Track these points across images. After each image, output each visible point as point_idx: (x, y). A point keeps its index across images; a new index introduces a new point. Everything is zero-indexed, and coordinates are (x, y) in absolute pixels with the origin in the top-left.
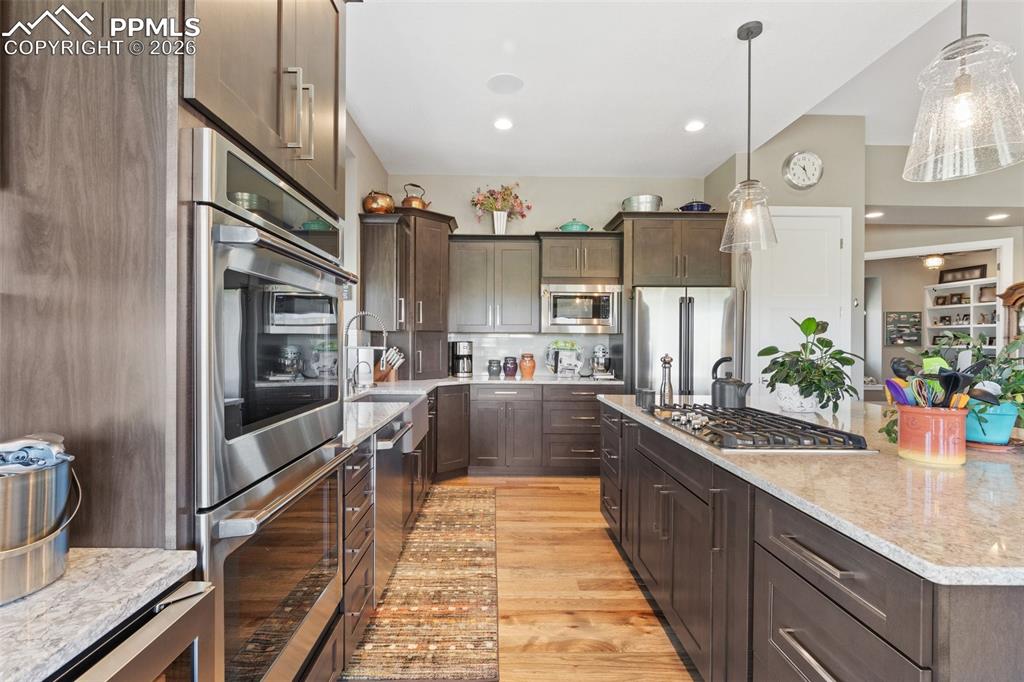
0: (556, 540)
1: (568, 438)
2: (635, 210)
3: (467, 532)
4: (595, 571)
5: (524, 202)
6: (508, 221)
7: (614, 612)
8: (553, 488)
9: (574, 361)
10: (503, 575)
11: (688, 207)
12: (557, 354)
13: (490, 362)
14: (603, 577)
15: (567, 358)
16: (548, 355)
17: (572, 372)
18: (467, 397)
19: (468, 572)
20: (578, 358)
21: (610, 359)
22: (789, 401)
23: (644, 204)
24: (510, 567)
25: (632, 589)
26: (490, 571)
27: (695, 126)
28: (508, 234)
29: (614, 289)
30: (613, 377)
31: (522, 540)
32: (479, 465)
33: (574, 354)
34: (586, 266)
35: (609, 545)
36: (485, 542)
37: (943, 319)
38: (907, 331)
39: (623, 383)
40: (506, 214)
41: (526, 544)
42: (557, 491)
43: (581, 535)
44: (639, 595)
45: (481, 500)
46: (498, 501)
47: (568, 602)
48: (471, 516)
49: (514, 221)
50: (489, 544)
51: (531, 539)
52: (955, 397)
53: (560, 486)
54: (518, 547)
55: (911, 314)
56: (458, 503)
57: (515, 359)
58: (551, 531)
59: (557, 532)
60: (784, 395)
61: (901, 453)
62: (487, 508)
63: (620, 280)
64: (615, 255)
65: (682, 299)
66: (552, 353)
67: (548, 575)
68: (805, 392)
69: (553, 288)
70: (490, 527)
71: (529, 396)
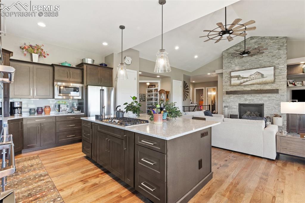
0: (68, 164)
1: (65, 133)
2: (87, 62)
3: (32, 172)
4: (85, 168)
5: (45, 52)
6: (39, 58)
7: (94, 176)
8: (61, 150)
9: (66, 108)
10: (54, 179)
11: (101, 65)
12: (59, 106)
13: (30, 109)
14: (88, 169)
15: (63, 107)
16: (56, 106)
17: (65, 111)
18: (22, 123)
19: (39, 183)
20: (67, 107)
21: (79, 107)
22: (130, 115)
23: (89, 61)
24: (55, 177)
25: (97, 169)
26: (49, 180)
27: (105, 44)
28: (38, 62)
29: (81, 85)
30: (80, 112)
31: (57, 168)
32: (28, 148)
33: (66, 105)
34: (71, 77)
35: (86, 160)
36: (42, 172)
37: (149, 96)
38: (143, 98)
39: (84, 114)
40: (38, 55)
41: (58, 168)
42: (63, 150)
43: (77, 160)
44: (99, 170)
45: (34, 160)
46: (41, 159)
47: (80, 178)
48: (32, 166)
49: (41, 58)
50: (44, 172)
51: (60, 166)
52: (162, 111)
53: (64, 148)
54: (56, 170)
55: (144, 94)
56: (22, 164)
57: (42, 108)
58: (66, 162)
59: (68, 162)
60: (130, 113)
61: (154, 123)
62: (37, 162)
63: (82, 83)
64: (81, 75)
65: (101, 90)
66: (57, 105)
67: (70, 174)
68: (134, 113)
69: (59, 83)
70: (42, 167)
71: (51, 120)
